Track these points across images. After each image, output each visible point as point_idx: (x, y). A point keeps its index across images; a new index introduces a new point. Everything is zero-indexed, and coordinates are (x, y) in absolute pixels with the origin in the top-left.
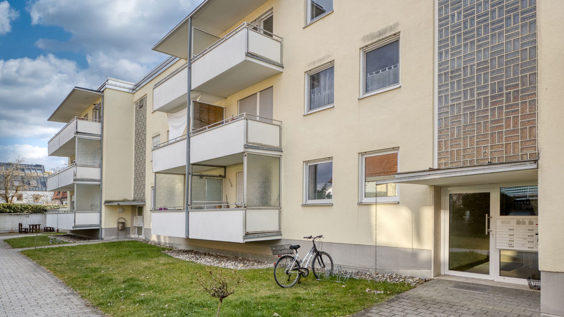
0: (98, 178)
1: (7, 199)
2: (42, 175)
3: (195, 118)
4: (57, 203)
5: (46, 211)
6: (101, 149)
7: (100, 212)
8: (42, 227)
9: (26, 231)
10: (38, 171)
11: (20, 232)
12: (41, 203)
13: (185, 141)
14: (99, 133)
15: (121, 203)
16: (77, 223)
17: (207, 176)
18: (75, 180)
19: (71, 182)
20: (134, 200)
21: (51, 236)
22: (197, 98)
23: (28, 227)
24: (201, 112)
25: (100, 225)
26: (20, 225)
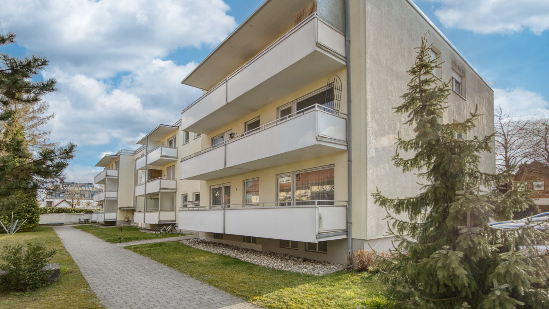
0: (116, 196)
1: (72, 206)
2: (92, 190)
3: (148, 176)
4: (99, 208)
5: (92, 212)
6: (118, 183)
7: (117, 213)
8: (90, 221)
9: (82, 223)
10: (90, 187)
11: (79, 223)
12: (90, 208)
13: (144, 185)
14: (117, 175)
15: (125, 209)
16: (106, 218)
17: (154, 198)
18: (105, 198)
19: (103, 199)
20: (133, 207)
21: (94, 225)
22: (150, 167)
23: (83, 221)
24: (151, 173)
25: (117, 219)
26: (80, 219)
